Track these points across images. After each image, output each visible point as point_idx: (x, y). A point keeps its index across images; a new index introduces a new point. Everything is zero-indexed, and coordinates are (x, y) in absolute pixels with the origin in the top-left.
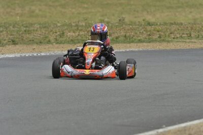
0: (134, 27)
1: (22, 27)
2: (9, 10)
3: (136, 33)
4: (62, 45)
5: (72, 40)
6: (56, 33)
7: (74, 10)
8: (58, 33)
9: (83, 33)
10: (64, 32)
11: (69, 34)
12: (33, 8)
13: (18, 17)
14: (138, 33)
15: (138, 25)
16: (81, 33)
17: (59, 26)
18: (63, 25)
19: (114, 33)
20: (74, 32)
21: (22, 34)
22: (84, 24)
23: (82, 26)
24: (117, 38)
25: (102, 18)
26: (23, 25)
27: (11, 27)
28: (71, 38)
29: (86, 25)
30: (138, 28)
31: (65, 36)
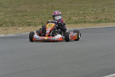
0: (110, 13)
1: (47, 15)
2: (39, 6)
3: (111, 17)
4: (70, 25)
5: (75, 22)
6: (66, 18)
7: (77, 5)
8: (68, 18)
9: (82, 17)
10: (71, 17)
11: (74, 18)
12: (54, 4)
13: (45, 10)
14: (113, 17)
15: (113, 12)
16: (81, 18)
17: (68, 14)
18: (70, 14)
19: (99, 17)
20: (77, 17)
21: (47, 19)
22: (82, 12)
23: (81, 13)
24: (101, 20)
25: (92, 9)
26: (47, 14)
27: (41, 15)
28: (75, 21)
29: (83, 13)
30: (113, 14)
31: (72, 19)
